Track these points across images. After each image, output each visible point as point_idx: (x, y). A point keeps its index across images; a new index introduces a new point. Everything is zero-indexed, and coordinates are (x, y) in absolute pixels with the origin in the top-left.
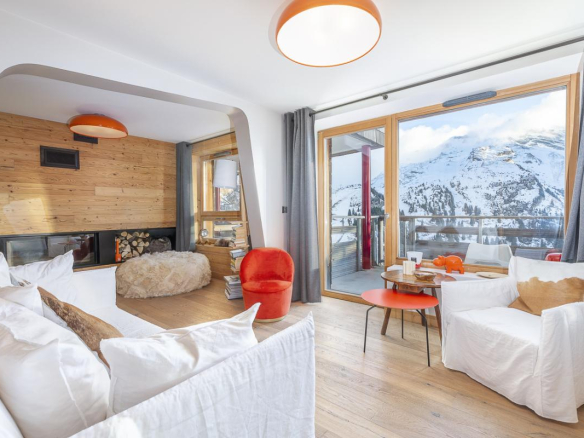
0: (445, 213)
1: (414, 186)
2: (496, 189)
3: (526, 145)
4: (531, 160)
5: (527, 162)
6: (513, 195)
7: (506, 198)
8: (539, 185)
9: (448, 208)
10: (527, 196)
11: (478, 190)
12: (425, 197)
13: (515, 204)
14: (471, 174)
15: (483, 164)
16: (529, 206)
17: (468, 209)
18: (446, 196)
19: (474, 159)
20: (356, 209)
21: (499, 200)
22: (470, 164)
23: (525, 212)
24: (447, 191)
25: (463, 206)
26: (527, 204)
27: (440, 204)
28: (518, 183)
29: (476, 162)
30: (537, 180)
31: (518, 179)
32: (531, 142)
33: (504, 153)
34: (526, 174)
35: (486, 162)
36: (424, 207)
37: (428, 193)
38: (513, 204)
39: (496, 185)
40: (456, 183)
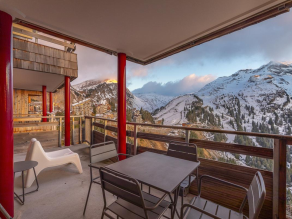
0: (235, 109)
1: (219, 95)
2: (263, 97)
3: (280, 74)
4: (283, 82)
5: (280, 83)
6: (272, 100)
7: (269, 102)
8: (287, 95)
9: (236, 107)
10: (280, 101)
11: (253, 98)
12: (224, 101)
13: (273, 105)
14: (249, 89)
15: (256, 84)
16: (281, 106)
17: (247, 108)
18: (235, 101)
19: (251, 81)
20: (188, 107)
21: (264, 103)
22: (249, 84)
23: (279, 109)
24: (236, 98)
25: (245, 106)
26: (280, 105)
27: (233, 105)
28: (275, 94)
29: (252, 83)
30: (286, 93)
31: (275, 92)
32: (283, 73)
33: (268, 78)
34: (280, 89)
35: (258, 83)
36: (224, 106)
37: (226, 99)
38: (272, 105)
39: (263, 95)
40: (241, 94)
